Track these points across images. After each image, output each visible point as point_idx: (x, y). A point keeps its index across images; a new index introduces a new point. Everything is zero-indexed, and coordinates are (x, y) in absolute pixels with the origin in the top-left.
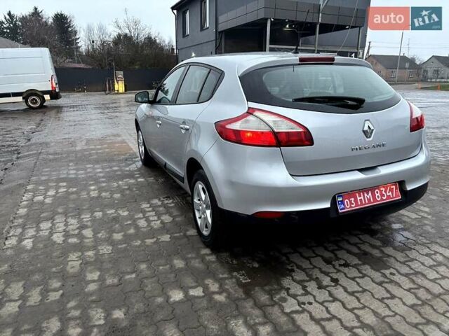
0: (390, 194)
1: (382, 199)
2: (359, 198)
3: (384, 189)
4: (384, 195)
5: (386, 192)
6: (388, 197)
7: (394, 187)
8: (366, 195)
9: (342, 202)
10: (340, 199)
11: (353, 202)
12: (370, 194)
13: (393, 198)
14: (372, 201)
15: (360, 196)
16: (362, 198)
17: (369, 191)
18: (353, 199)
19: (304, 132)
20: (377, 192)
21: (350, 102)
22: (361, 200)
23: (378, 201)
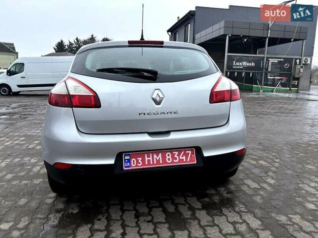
0: (184, 158)
1: (173, 162)
2: (147, 159)
3: (177, 153)
4: (176, 159)
5: (179, 155)
6: (181, 161)
7: (190, 152)
8: (155, 156)
9: (129, 161)
10: (127, 158)
11: (140, 161)
12: (160, 155)
13: (186, 162)
14: (161, 162)
15: (148, 156)
16: (151, 158)
17: (159, 153)
18: (140, 159)
19: (94, 96)
20: (169, 155)
21: (145, 74)
22: (149, 161)
23: (169, 163)
